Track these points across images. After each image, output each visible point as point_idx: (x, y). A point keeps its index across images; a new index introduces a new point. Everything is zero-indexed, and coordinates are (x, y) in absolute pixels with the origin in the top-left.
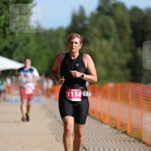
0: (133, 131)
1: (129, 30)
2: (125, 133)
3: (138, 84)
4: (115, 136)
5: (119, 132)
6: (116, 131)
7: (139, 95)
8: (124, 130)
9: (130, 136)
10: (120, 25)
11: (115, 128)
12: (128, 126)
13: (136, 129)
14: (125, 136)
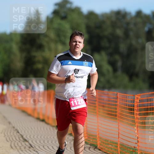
7: (96, 101)
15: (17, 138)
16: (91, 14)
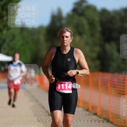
0: (102, 113)
1: (99, 28)
2: (96, 114)
3: (106, 74)
4: (87, 117)
5: (91, 114)
6: (88, 113)
8: (95, 112)
9: (100, 117)
10: (91, 24)
11: (88, 110)
14: (96, 117)
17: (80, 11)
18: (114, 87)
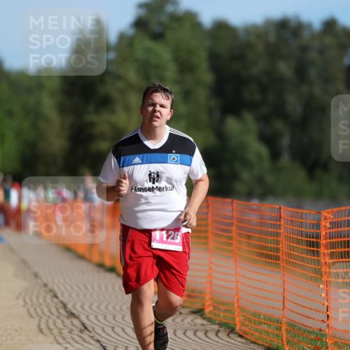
2: (199, 312)
7: (232, 224)
12: (207, 297)
13: (223, 303)
15: (53, 310)
16: (221, 27)
17: (156, 28)
18: (249, 237)
